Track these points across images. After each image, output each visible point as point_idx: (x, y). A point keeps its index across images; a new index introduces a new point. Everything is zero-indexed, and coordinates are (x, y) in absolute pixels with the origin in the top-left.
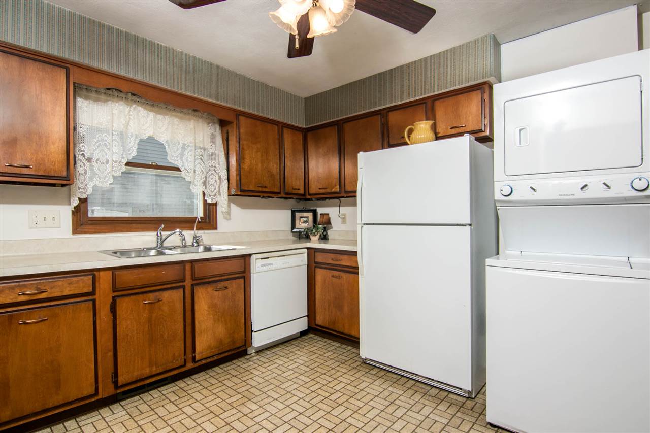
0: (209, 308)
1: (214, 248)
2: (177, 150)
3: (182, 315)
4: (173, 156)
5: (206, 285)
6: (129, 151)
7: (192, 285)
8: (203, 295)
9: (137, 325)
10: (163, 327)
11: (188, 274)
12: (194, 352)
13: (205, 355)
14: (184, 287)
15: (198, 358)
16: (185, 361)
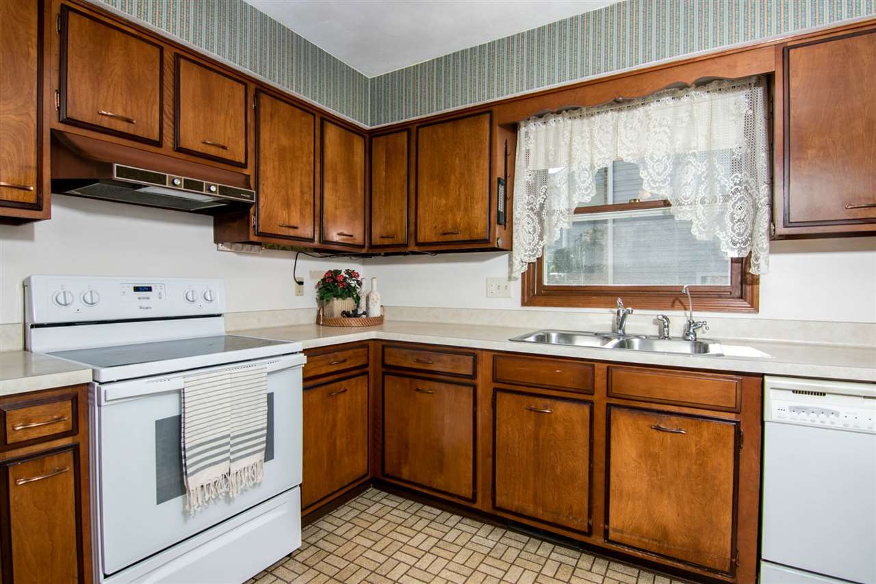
0: (640, 456)
1: (713, 349)
2: (665, 170)
3: (587, 449)
4: (655, 182)
5: (636, 413)
6: (587, 191)
7: (608, 405)
8: (627, 429)
9: (519, 437)
10: (555, 454)
11: (600, 382)
12: (607, 521)
13: (627, 538)
14: (591, 403)
15: (612, 535)
16: (590, 527)
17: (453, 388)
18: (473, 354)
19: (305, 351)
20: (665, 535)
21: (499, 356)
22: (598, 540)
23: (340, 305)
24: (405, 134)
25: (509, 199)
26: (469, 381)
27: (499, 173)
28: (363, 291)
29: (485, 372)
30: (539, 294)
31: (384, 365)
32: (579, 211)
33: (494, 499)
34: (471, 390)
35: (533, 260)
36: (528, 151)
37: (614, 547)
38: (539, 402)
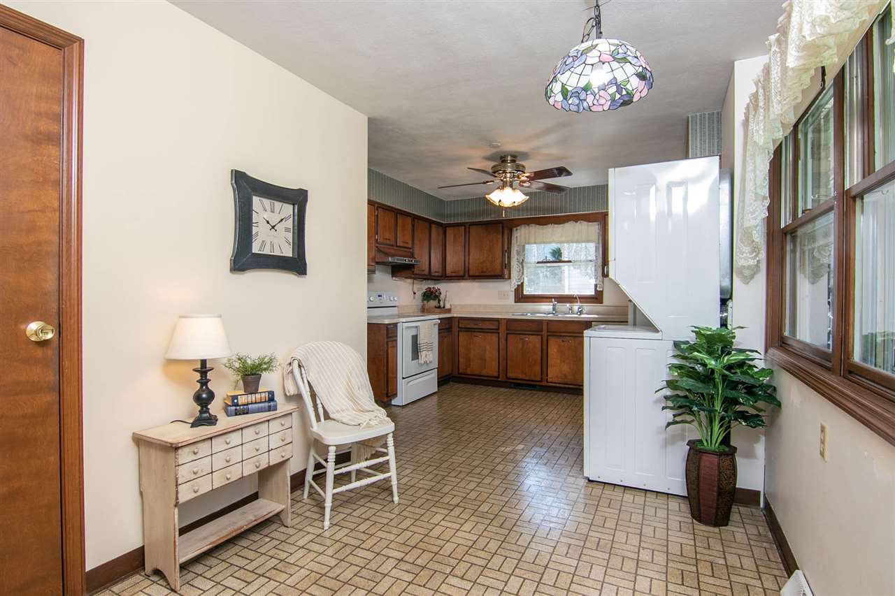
0: (558, 351)
5: (556, 337)
7: (548, 335)
8: (554, 343)
9: (516, 350)
10: (529, 355)
11: (545, 328)
12: (547, 375)
13: (554, 380)
14: (542, 335)
15: (549, 380)
16: (542, 379)
17: (489, 334)
18: (498, 320)
19: (439, 319)
20: (565, 376)
21: (509, 321)
22: (544, 383)
23: (433, 303)
24: (463, 227)
25: (509, 258)
26: (496, 331)
27: (506, 248)
28: (442, 296)
29: (503, 328)
30: (522, 298)
31: (459, 328)
32: (538, 263)
33: (506, 375)
34: (497, 335)
35: (519, 283)
36: (517, 237)
37: (551, 384)
38: (523, 336)
